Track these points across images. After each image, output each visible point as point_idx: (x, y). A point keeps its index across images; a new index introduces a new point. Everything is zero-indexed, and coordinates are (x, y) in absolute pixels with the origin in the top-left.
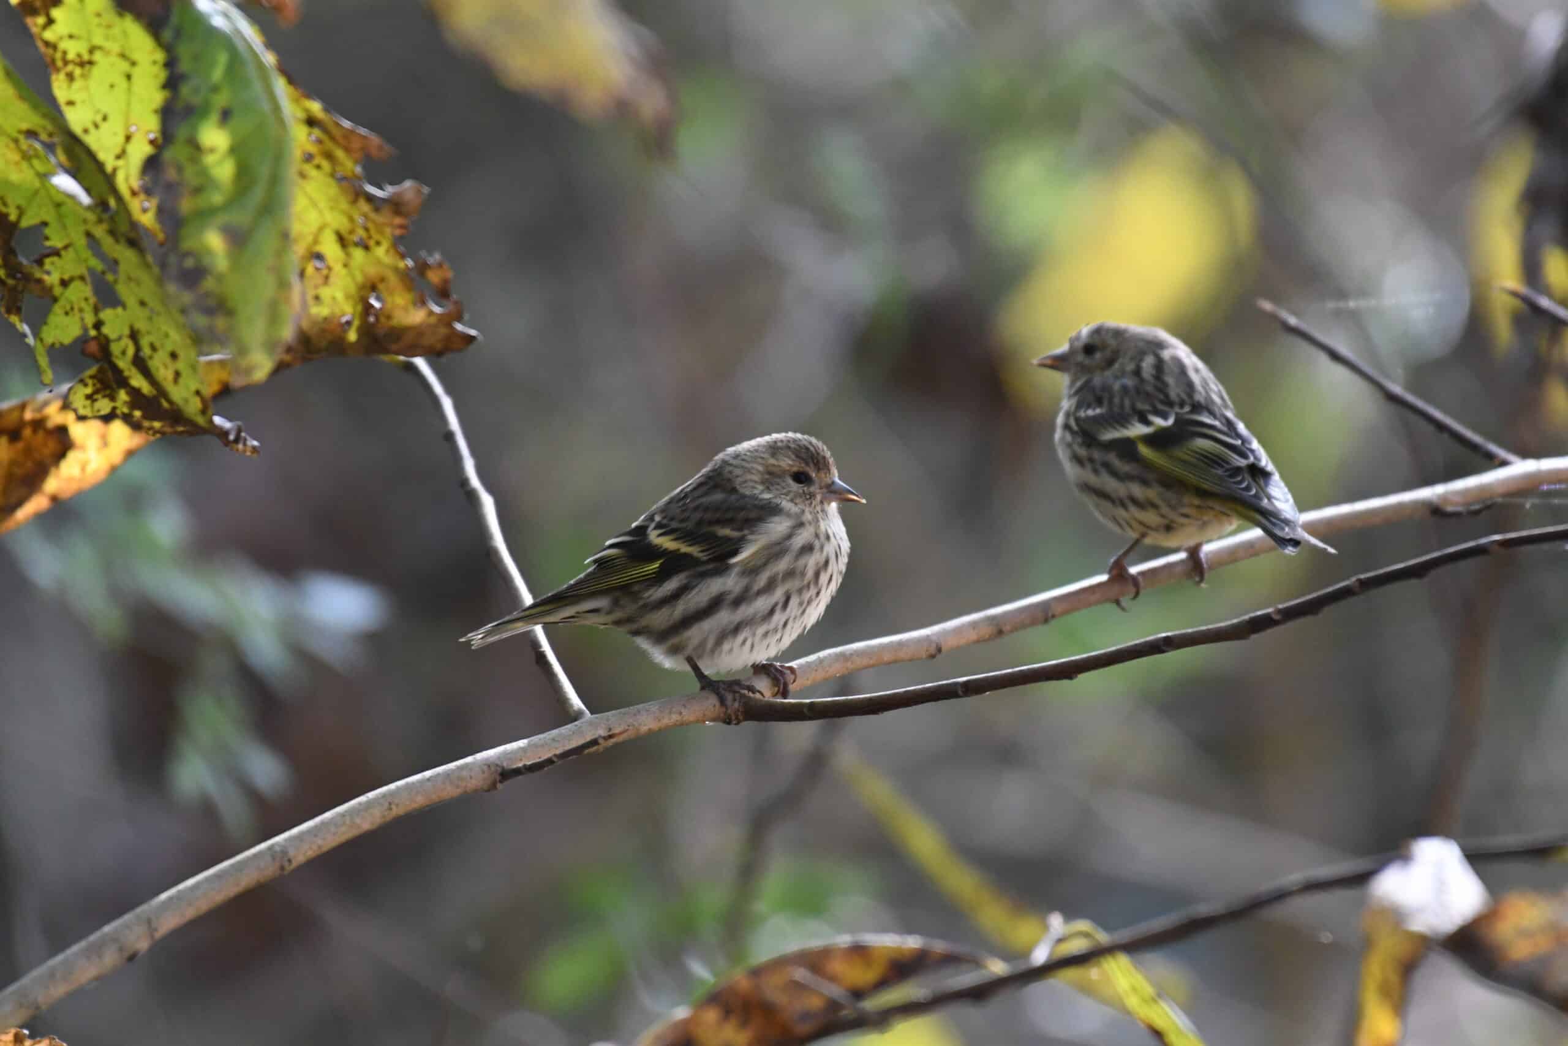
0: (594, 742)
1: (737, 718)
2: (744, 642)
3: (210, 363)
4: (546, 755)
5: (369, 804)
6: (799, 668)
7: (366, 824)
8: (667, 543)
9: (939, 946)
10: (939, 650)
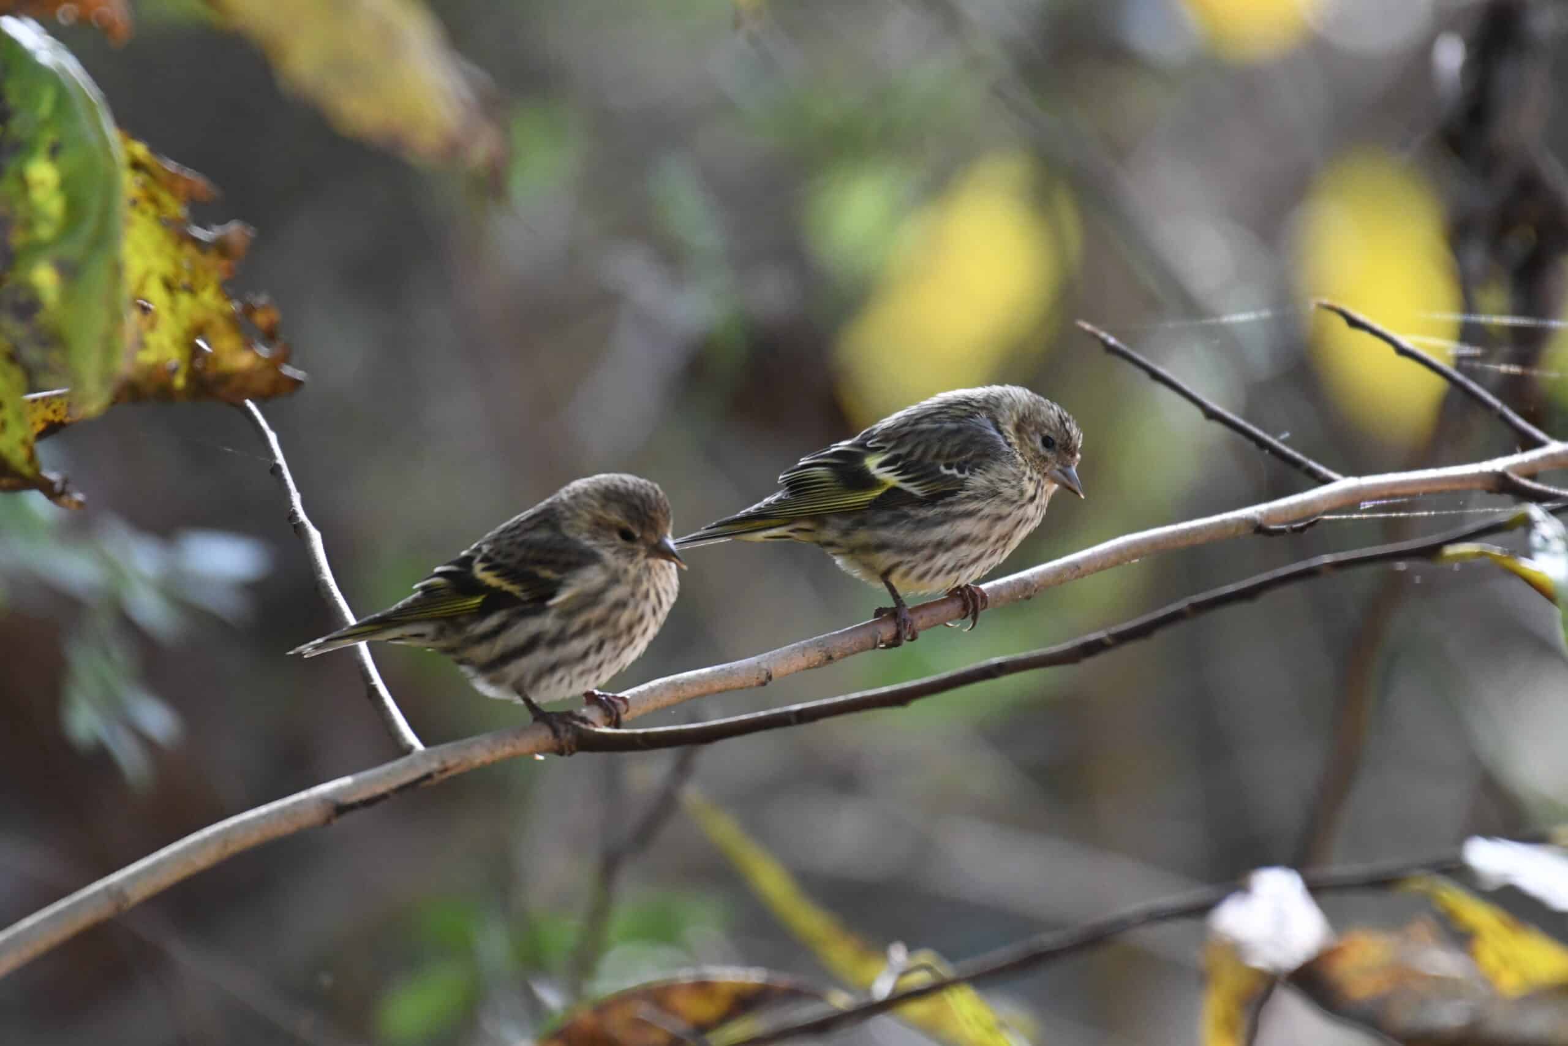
0: (429, 776)
1: (570, 749)
2: (561, 680)
3: (35, 401)
4: (381, 789)
5: (205, 842)
6: (631, 698)
7: (202, 861)
8: (490, 579)
9: (784, 980)
10: (770, 678)
